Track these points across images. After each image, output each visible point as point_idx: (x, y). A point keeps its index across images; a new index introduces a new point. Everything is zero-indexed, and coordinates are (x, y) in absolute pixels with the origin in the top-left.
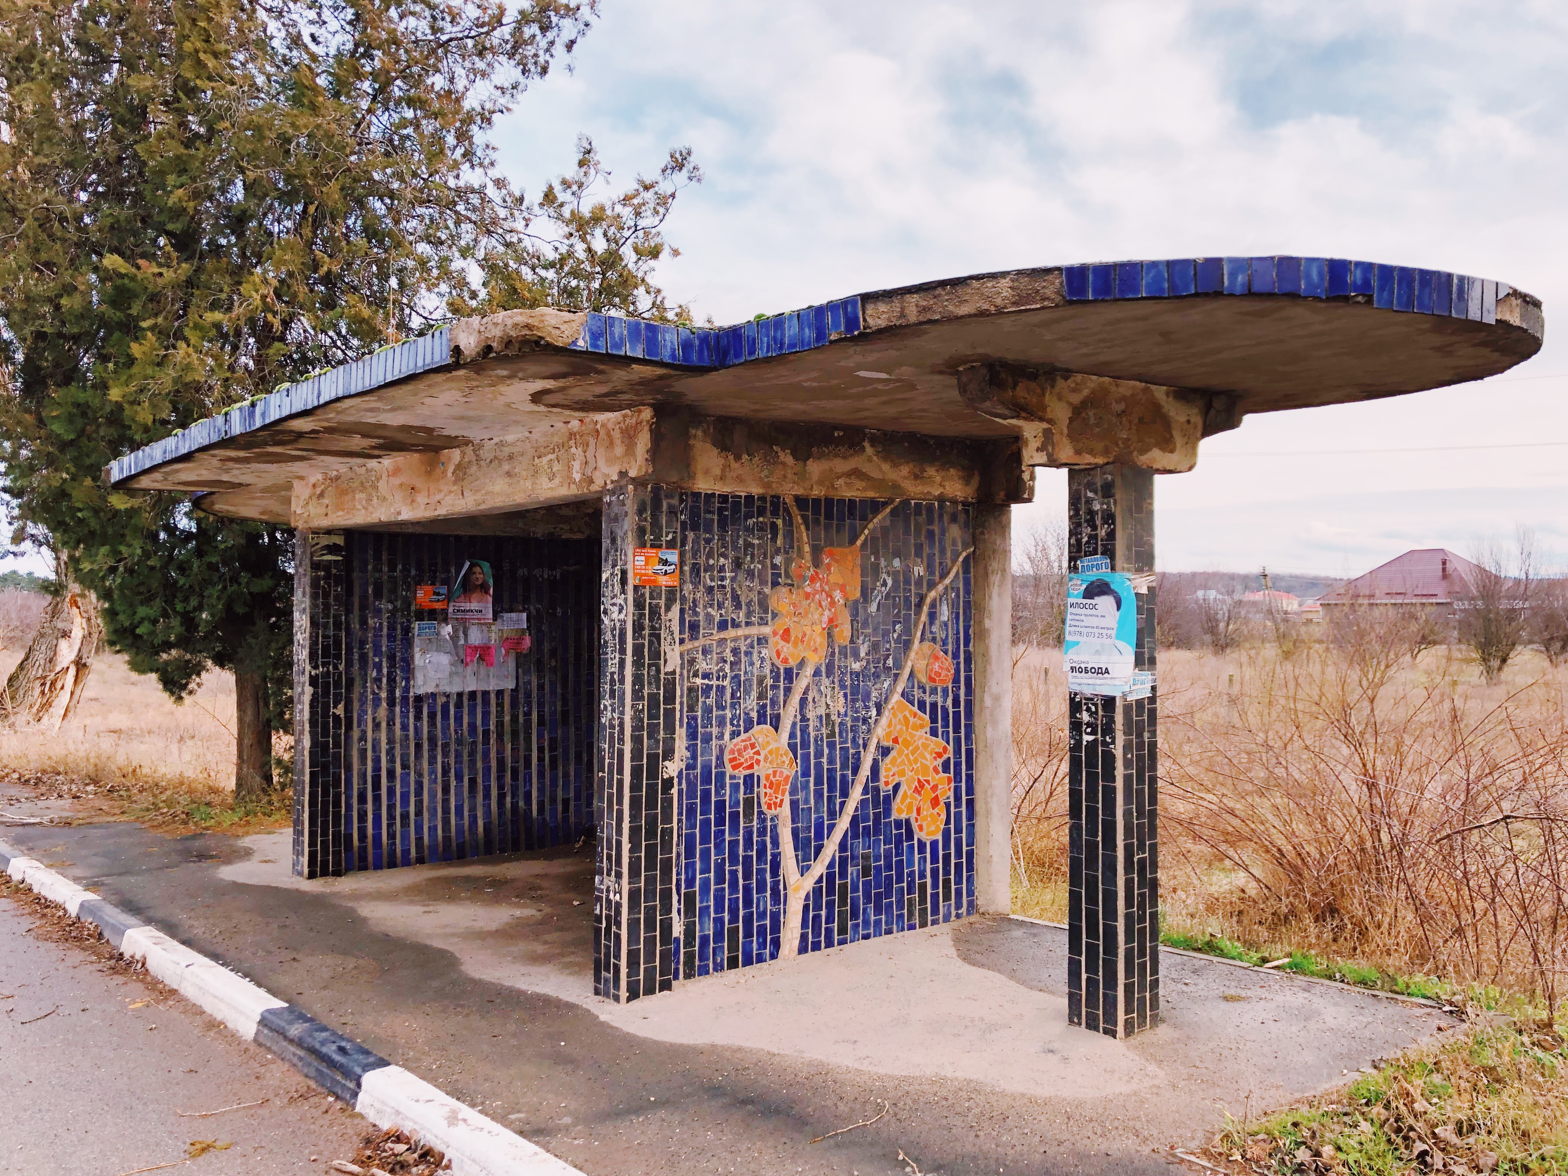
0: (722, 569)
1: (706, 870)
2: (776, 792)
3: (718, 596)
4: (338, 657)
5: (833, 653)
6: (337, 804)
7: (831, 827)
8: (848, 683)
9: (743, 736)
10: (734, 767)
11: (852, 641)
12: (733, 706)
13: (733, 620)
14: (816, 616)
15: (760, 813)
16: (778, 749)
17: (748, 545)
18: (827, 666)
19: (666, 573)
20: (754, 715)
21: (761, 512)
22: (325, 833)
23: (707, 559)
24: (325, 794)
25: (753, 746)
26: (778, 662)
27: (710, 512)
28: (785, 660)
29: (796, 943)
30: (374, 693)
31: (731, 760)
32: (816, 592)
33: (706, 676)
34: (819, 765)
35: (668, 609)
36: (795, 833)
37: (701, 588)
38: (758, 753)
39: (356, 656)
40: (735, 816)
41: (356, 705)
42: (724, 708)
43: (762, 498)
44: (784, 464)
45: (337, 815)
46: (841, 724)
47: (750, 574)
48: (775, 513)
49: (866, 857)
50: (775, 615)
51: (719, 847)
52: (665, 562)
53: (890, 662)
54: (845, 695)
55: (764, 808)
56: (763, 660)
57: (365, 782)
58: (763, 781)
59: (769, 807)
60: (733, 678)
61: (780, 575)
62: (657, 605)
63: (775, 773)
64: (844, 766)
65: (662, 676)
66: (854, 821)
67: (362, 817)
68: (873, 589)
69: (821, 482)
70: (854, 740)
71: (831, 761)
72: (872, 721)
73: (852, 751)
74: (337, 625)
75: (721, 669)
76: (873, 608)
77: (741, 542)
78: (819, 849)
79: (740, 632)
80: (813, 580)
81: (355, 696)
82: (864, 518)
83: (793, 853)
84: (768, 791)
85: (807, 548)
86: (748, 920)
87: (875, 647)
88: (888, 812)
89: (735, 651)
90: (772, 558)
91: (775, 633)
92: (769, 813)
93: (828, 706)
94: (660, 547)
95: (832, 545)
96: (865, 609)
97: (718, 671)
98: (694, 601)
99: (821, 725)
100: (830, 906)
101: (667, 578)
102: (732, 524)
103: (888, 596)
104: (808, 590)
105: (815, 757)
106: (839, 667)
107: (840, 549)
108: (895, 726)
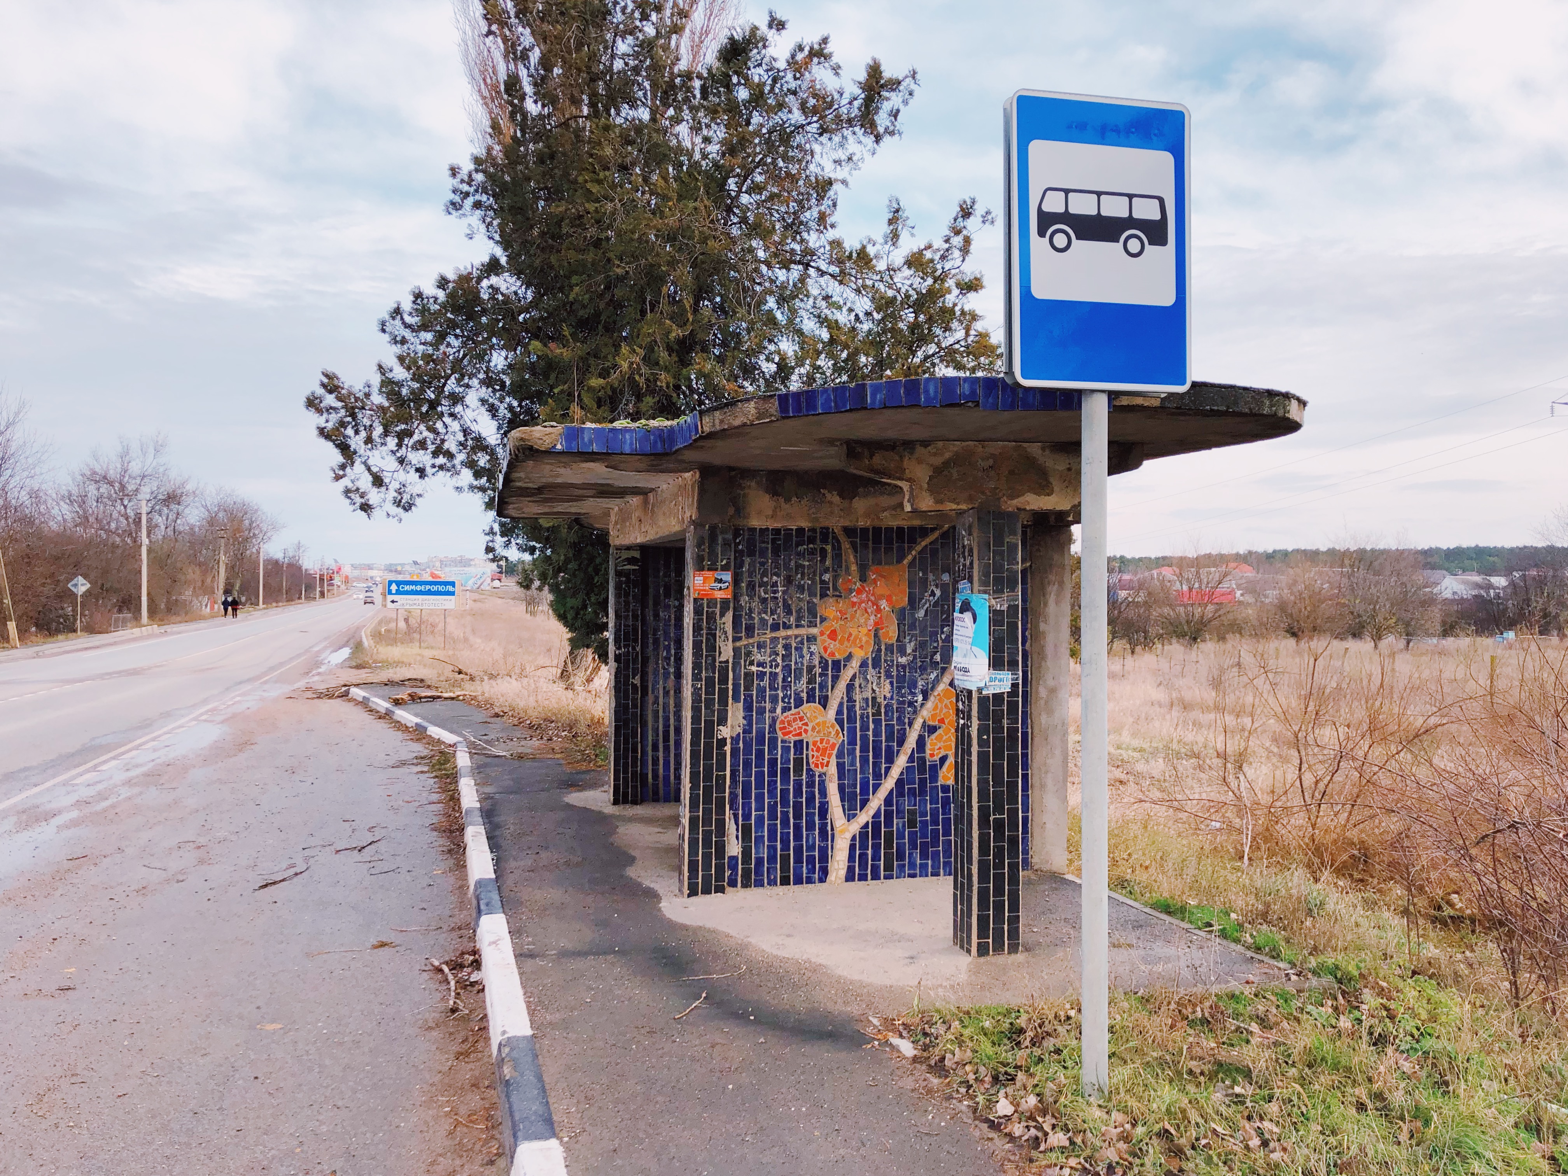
1: (760, 809)
2: (823, 755)
3: (771, 605)
4: (636, 641)
5: (879, 650)
6: (635, 750)
7: (876, 787)
8: (894, 673)
9: (793, 711)
10: (784, 734)
11: (898, 640)
12: (784, 688)
13: (784, 623)
14: (862, 621)
15: (809, 770)
16: (824, 723)
17: (798, 566)
18: (873, 659)
19: (721, 589)
20: (804, 695)
21: (811, 540)
22: (626, 772)
24: (626, 742)
26: (826, 656)
27: (764, 542)
28: (832, 654)
29: (843, 873)
30: (664, 668)
31: (781, 729)
32: (863, 602)
33: (760, 664)
34: (864, 738)
35: (722, 615)
36: (841, 788)
37: (756, 599)
39: (651, 640)
40: (785, 772)
41: (651, 677)
42: (777, 689)
43: (813, 530)
44: (831, 503)
45: (634, 760)
47: (801, 589)
48: (825, 540)
49: (912, 813)
50: (823, 620)
51: (772, 793)
52: (720, 581)
53: (938, 657)
54: (891, 683)
55: (812, 766)
56: (812, 654)
57: (658, 735)
58: (811, 746)
59: (817, 766)
60: (784, 667)
61: (828, 589)
62: (713, 613)
63: (822, 741)
64: (890, 738)
65: (717, 664)
66: (900, 783)
67: (655, 761)
68: (920, 599)
69: (867, 515)
71: (877, 733)
73: (897, 727)
74: (635, 617)
75: (774, 660)
76: (921, 614)
77: (793, 563)
78: (864, 803)
79: (789, 632)
80: (859, 592)
81: (650, 670)
82: (913, 541)
83: (839, 803)
84: (815, 754)
85: (854, 568)
86: (798, 850)
87: (922, 645)
88: (934, 777)
89: (787, 647)
90: (821, 575)
91: (822, 634)
92: (818, 771)
93: (874, 691)
94: (716, 570)
95: (880, 563)
96: (913, 615)
97: (771, 661)
98: (750, 609)
99: (868, 706)
100: (876, 848)
101: (721, 592)
102: (785, 550)
103: (936, 604)
104: (855, 600)
105: (861, 730)
106: (886, 661)
107: (887, 567)
108: (941, 709)
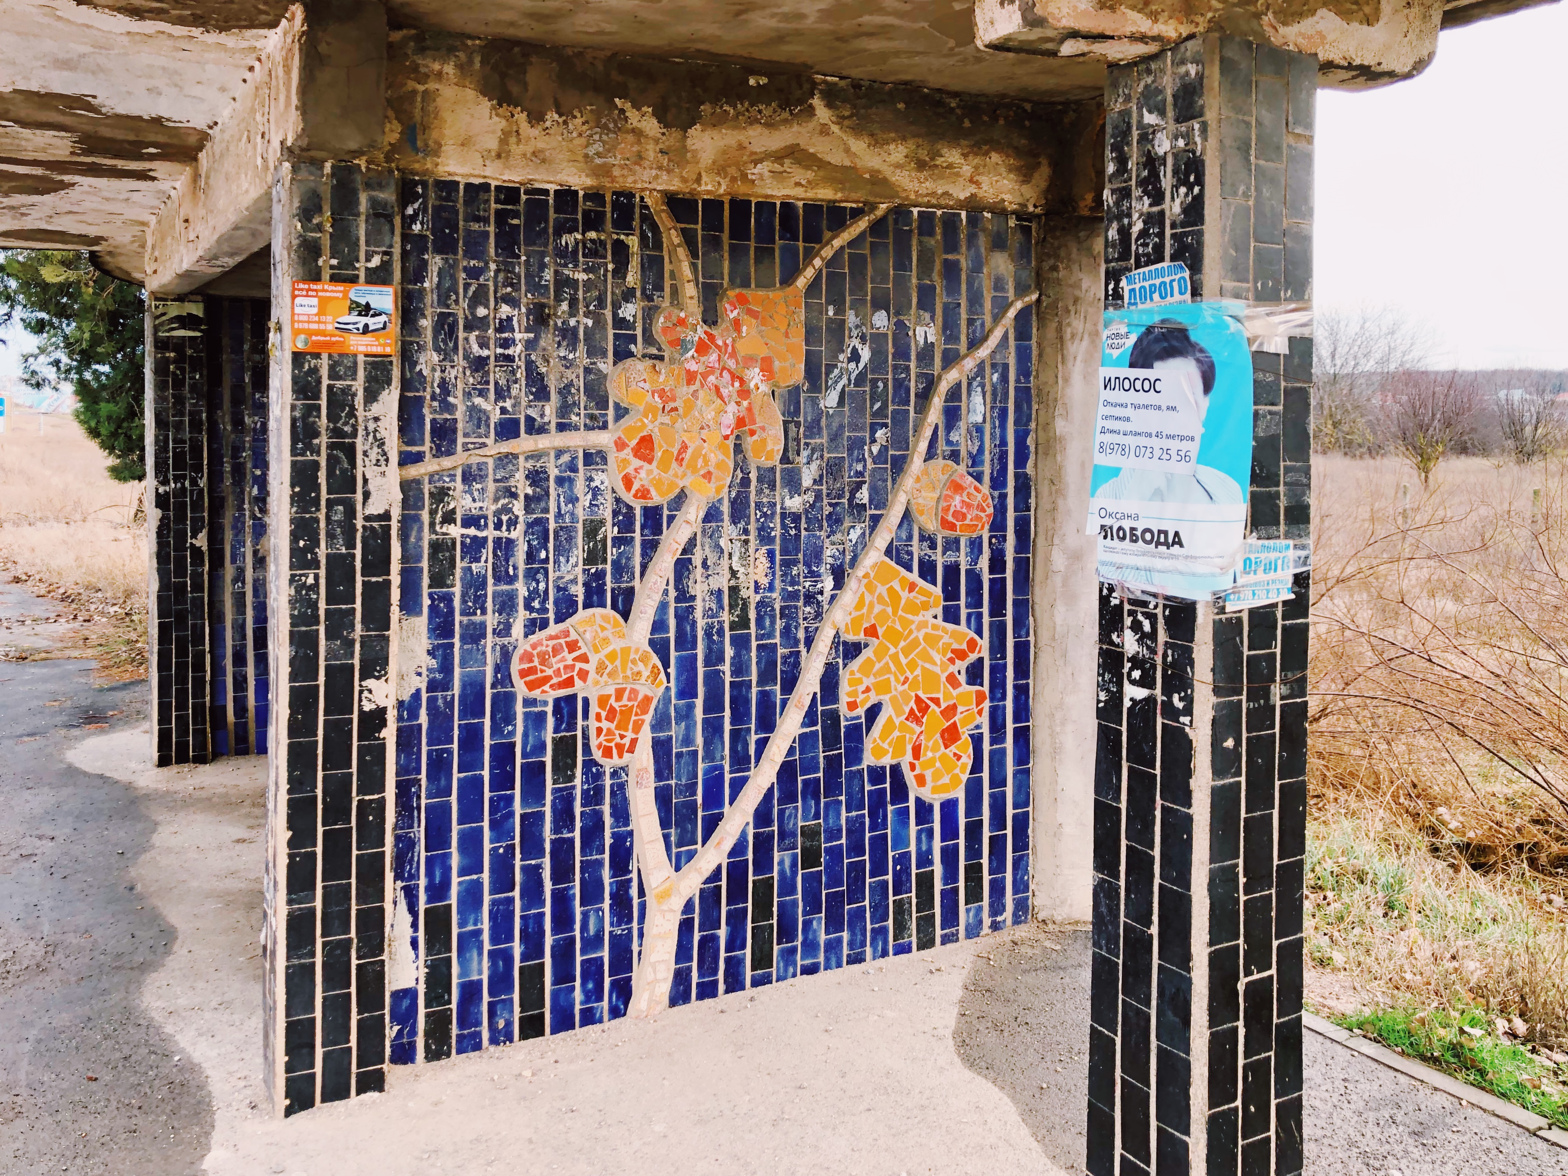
0: (505, 325)
1: (472, 866)
2: (621, 726)
3: (497, 375)
4: (198, 469)
5: (745, 482)
6: (199, 666)
7: (738, 786)
8: (777, 533)
9: (553, 628)
10: (531, 686)
11: (785, 459)
12: (531, 575)
13: (530, 420)
14: (709, 415)
15: (589, 763)
16: (626, 651)
17: (562, 282)
18: (733, 503)
19: (366, 330)
20: (578, 591)
21: (593, 221)
22: (182, 705)
23: (473, 306)
24: (182, 652)
25: (572, 646)
26: (628, 497)
27: (477, 219)
28: (644, 494)
29: (666, 987)
30: (253, 517)
31: (523, 674)
32: (710, 371)
33: (470, 521)
34: (714, 680)
35: (371, 396)
36: (663, 797)
37: (459, 359)
38: (584, 659)
40: (534, 773)
41: (229, 535)
42: (512, 580)
43: (595, 196)
44: (638, 133)
45: (199, 683)
46: (760, 605)
47: (568, 335)
48: (623, 222)
49: (810, 834)
50: (621, 412)
51: (500, 827)
52: (366, 310)
53: (864, 496)
54: (771, 554)
55: (597, 755)
56: (596, 492)
57: (244, 637)
58: (594, 709)
59: (607, 753)
60: (529, 525)
61: (633, 339)
62: (347, 392)
63: (619, 694)
64: (766, 676)
65: (359, 523)
66: (787, 772)
67: (240, 684)
68: (830, 368)
69: (720, 169)
70: (787, 632)
71: (739, 668)
72: (824, 599)
73: (781, 651)
74: (196, 425)
75: (506, 510)
76: (830, 400)
77: (548, 275)
78: (712, 824)
79: (542, 442)
80: (702, 348)
81: (227, 521)
82: (814, 237)
83: (658, 832)
84: (605, 725)
85: (690, 290)
86: (563, 952)
87: (833, 469)
88: (855, 754)
89: (536, 477)
90: (616, 306)
91: (620, 445)
92: (608, 765)
93: (734, 573)
94: (354, 280)
95: (746, 284)
96: (814, 402)
97: (498, 513)
98: (443, 384)
99: (721, 607)
100: (736, 920)
101: (368, 339)
102: (529, 242)
103: (860, 379)
104: (693, 366)
105: (707, 663)
106: (758, 505)
107: (761, 293)
108: (871, 606)
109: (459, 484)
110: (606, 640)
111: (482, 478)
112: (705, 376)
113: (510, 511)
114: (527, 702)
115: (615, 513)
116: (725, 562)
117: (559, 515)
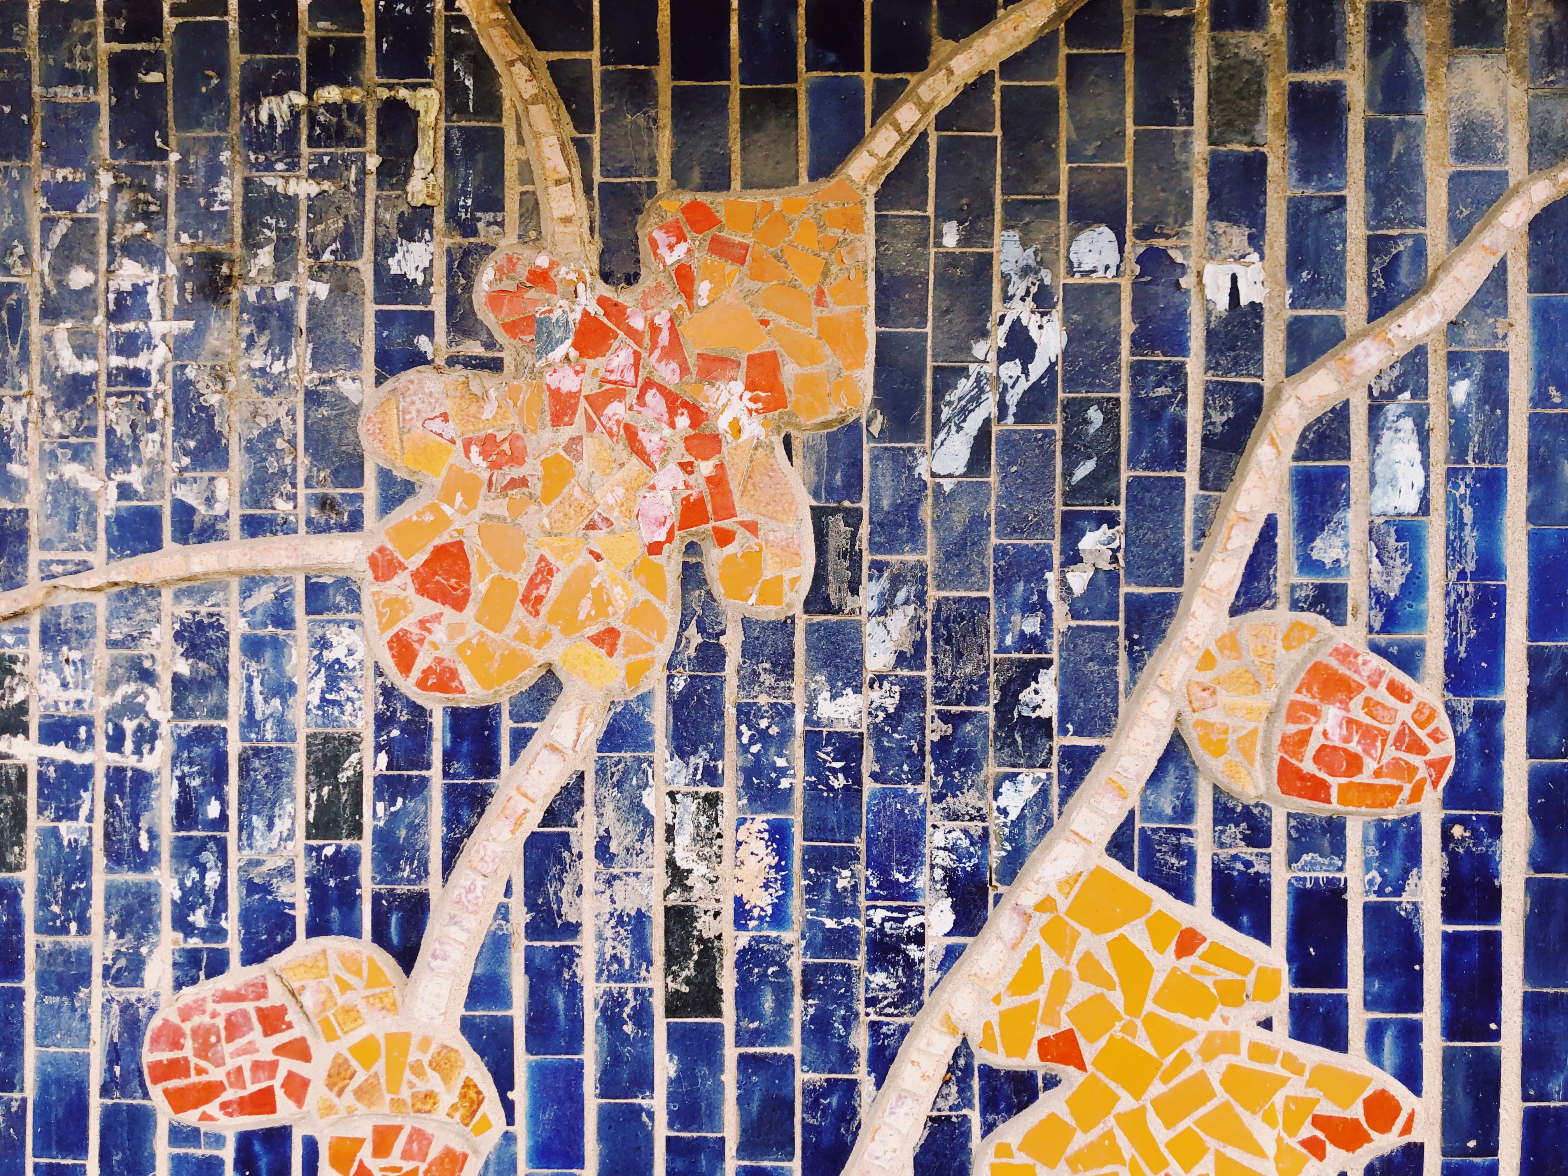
0: (130, 305)
5: (711, 655)
8: (795, 782)
9: (236, 976)
10: (184, 1100)
11: (817, 602)
12: (187, 853)
13: (184, 511)
14: (611, 496)
16: (400, 1043)
17: (259, 205)
18: (678, 705)
20: (296, 895)
21: (333, 63)
23: (60, 268)
25: (274, 1021)
26: (408, 686)
28: (442, 679)
31: (165, 1070)
32: (617, 392)
33: (57, 730)
37: (32, 383)
38: (300, 1050)
46: (749, 957)
47: (271, 321)
48: (405, 60)
50: (397, 491)
53: (1043, 699)
54: (778, 835)
56: (335, 674)
58: (324, 1167)
60: (184, 743)
61: (425, 323)
63: (382, 1140)
68: (946, 377)
70: (822, 1029)
71: (693, 1106)
72: (926, 955)
75: (131, 707)
76: (947, 456)
77: (229, 191)
80: (592, 338)
87: (953, 628)
89: (198, 638)
90: (384, 250)
91: (384, 566)
93: (678, 876)
95: (715, 180)
96: (902, 462)
97: (115, 714)
99: (644, 956)
102: (188, 120)
103: (1036, 404)
104: (568, 382)
105: (607, 1087)
106: (745, 714)
107: (755, 198)
108: (1062, 982)
109: (33, 649)
110: (351, 1013)
111: (83, 637)
112: (598, 402)
113: (138, 710)
114: (179, 1135)
115: (382, 722)
116: (657, 848)
117: (250, 723)
